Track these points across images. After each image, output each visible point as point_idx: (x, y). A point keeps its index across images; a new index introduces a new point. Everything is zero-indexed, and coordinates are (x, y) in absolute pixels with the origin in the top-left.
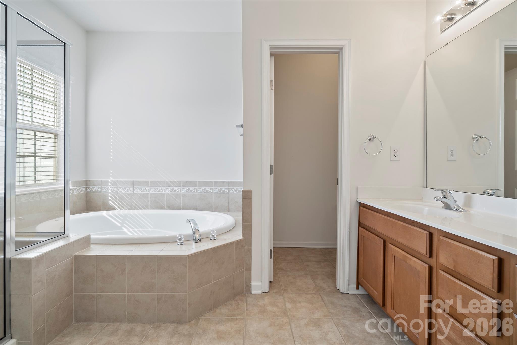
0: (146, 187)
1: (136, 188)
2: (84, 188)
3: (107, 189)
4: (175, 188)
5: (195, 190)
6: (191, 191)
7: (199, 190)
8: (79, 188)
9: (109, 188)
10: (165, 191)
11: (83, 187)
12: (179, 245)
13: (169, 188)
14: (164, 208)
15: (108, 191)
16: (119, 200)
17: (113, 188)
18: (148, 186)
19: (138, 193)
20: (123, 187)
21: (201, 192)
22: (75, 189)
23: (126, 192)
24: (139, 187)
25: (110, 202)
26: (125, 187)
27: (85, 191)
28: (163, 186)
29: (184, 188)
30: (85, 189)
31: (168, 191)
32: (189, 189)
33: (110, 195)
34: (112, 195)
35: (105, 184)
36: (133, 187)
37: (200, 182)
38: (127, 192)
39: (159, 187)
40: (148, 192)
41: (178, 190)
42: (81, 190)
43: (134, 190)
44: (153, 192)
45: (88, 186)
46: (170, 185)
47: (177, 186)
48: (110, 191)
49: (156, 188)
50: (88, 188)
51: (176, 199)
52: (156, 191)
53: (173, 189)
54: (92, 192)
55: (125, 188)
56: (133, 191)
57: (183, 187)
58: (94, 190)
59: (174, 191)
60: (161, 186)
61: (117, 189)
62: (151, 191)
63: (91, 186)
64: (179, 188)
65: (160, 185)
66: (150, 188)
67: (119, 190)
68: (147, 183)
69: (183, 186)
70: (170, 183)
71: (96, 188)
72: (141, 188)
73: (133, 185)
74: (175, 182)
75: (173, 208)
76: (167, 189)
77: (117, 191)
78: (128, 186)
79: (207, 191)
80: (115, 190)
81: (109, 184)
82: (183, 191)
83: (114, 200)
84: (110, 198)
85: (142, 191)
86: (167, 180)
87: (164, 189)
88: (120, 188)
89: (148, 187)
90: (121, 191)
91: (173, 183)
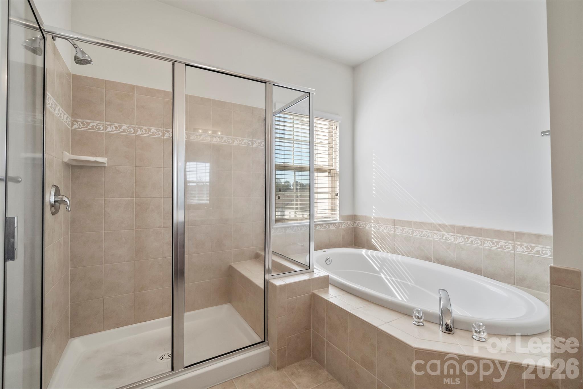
0: (408, 228)
1: (398, 228)
2: (352, 222)
3: (370, 225)
4: (447, 235)
5: (478, 242)
6: (472, 242)
7: (486, 242)
8: (347, 222)
9: (372, 225)
10: (432, 237)
11: (350, 221)
12: (415, 324)
13: (437, 233)
14: (431, 261)
15: (371, 227)
16: (381, 240)
17: (375, 225)
18: (410, 227)
19: (400, 235)
20: (385, 226)
21: (489, 247)
22: (343, 223)
23: (387, 231)
24: (401, 227)
25: (373, 240)
26: (387, 225)
27: (353, 226)
28: (429, 230)
29: (460, 237)
30: (352, 224)
31: (436, 238)
32: (468, 239)
33: (373, 233)
34: (375, 232)
35: (367, 219)
36: (394, 226)
37: (487, 230)
38: (389, 232)
39: (424, 230)
40: (411, 235)
41: (450, 238)
42: (349, 225)
43: (396, 231)
44: (416, 235)
45: (354, 221)
46: (440, 229)
47: (448, 232)
48: (373, 229)
49: (420, 230)
50: (355, 222)
51: (448, 251)
52: (421, 235)
53: (443, 235)
54: (358, 227)
55: (387, 227)
56: (394, 232)
57: (458, 235)
58: (359, 226)
59: (444, 238)
60: (426, 230)
61: (379, 227)
62: (414, 234)
63: (357, 221)
64: (452, 235)
65: (425, 228)
66: (413, 230)
67: (380, 228)
68: (410, 224)
69: (459, 233)
70: (439, 227)
71: (361, 224)
72: (403, 229)
73: (395, 224)
74: (446, 226)
75: (443, 263)
76: (435, 235)
77: (379, 229)
78: (389, 225)
79: (501, 247)
80: (377, 228)
81: (372, 221)
82: (459, 240)
83: (377, 239)
84: (373, 236)
85: (404, 232)
86: (434, 222)
87: (431, 233)
88: (382, 226)
89: (411, 229)
90: (383, 230)
91: (444, 227)
